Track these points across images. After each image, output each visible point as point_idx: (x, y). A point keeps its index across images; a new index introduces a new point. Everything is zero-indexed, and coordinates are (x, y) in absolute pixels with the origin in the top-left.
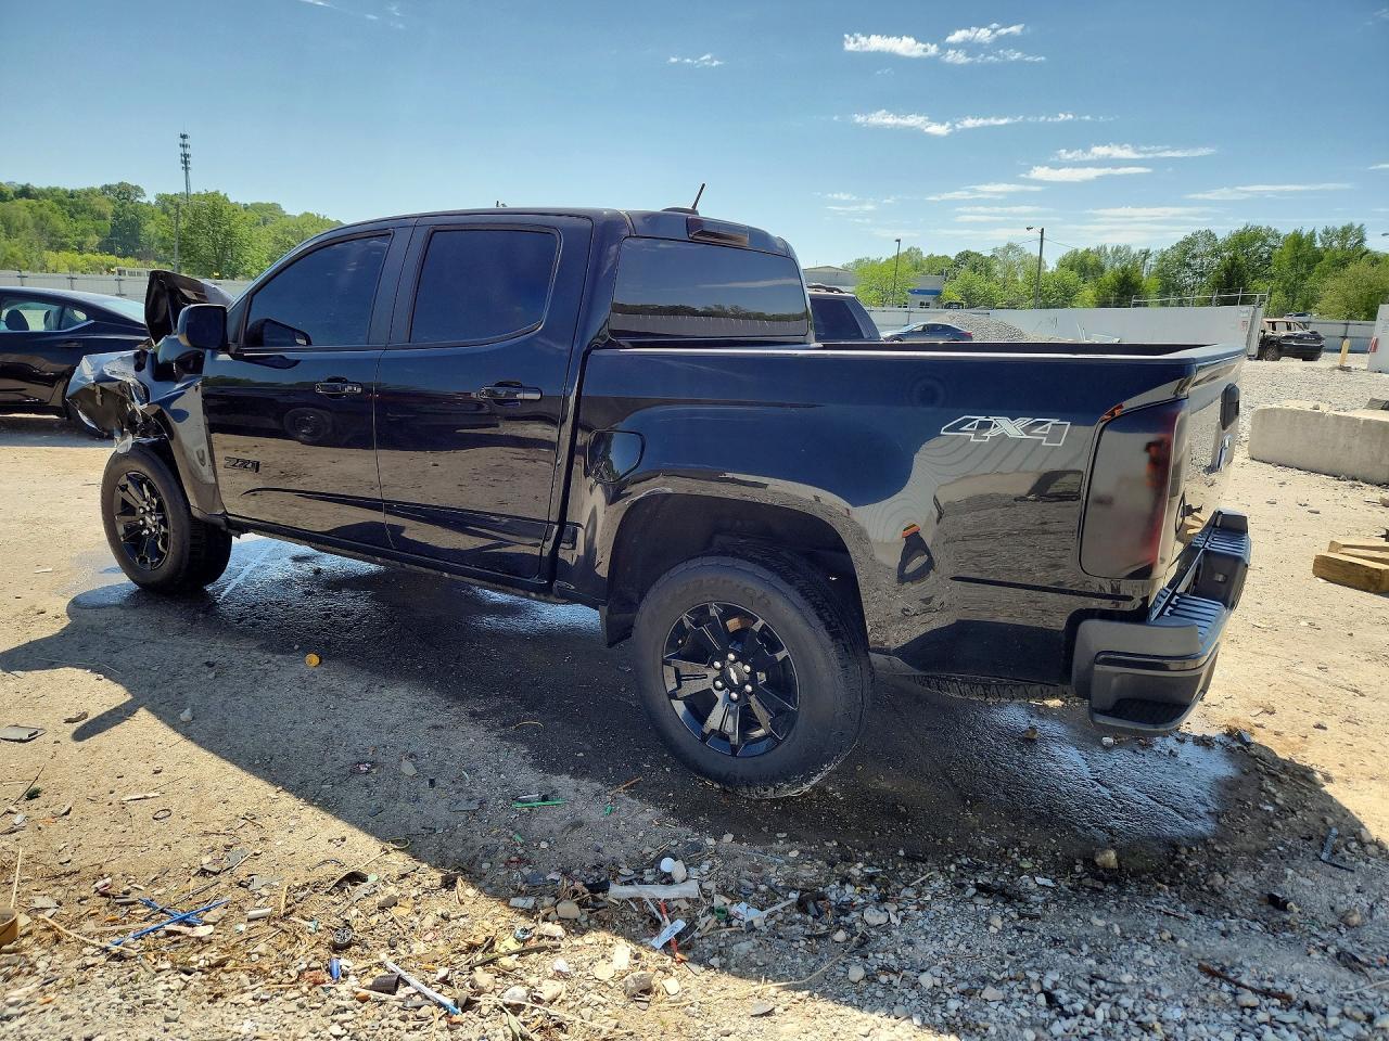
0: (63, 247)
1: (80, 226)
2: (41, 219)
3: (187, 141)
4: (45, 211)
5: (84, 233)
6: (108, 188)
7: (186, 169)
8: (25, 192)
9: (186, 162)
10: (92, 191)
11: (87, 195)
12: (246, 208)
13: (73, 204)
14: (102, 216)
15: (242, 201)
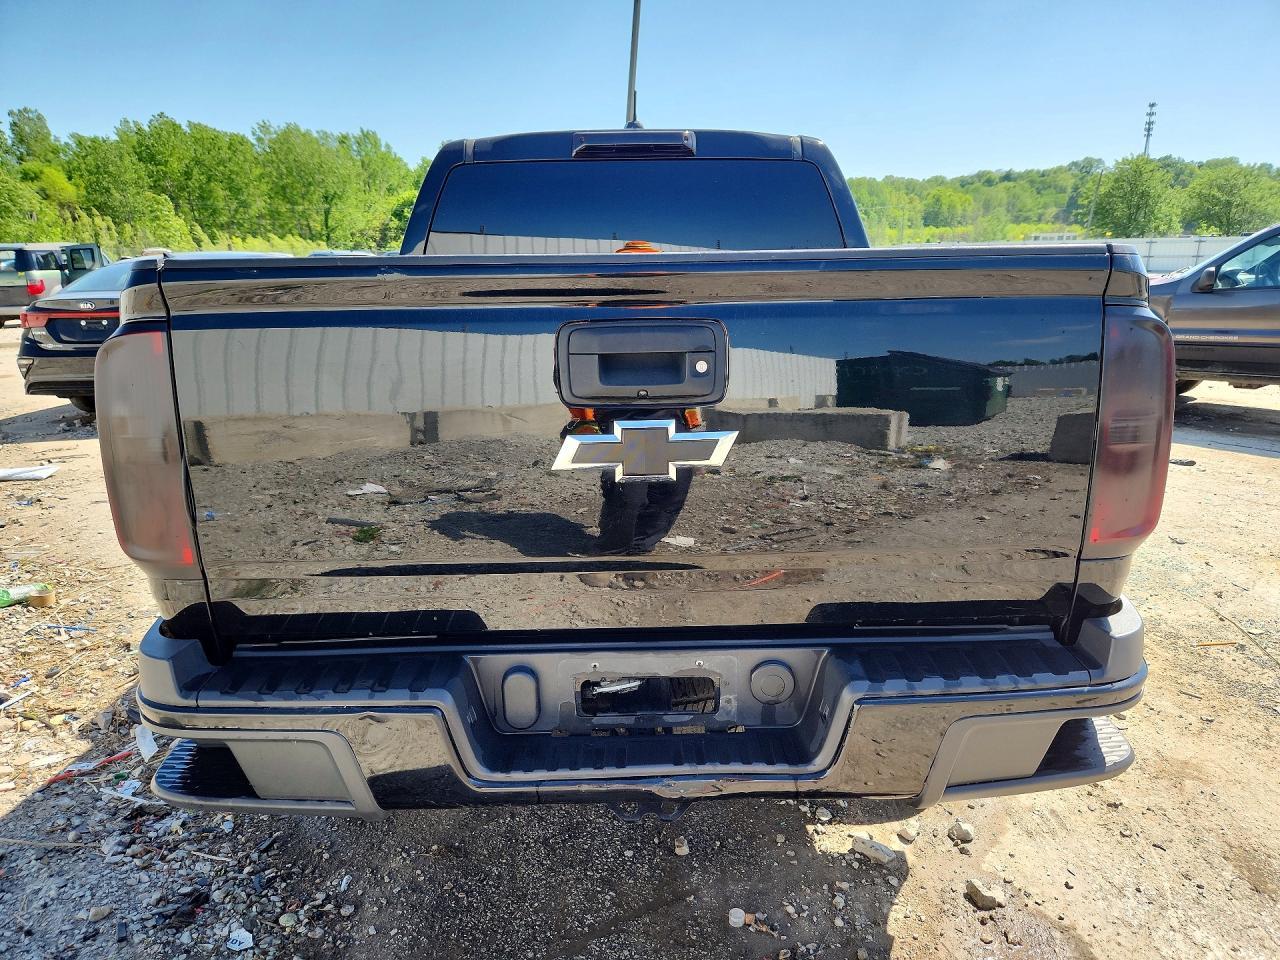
0: (1027, 220)
1: (1042, 200)
2: (1014, 197)
3: (1154, 109)
4: (1018, 190)
5: (1045, 206)
6: (1075, 164)
7: (1148, 136)
8: (1008, 177)
9: (1149, 130)
10: (1060, 169)
11: (1055, 172)
12: (1201, 166)
13: (1041, 182)
14: (1063, 190)
15: (1197, 160)
